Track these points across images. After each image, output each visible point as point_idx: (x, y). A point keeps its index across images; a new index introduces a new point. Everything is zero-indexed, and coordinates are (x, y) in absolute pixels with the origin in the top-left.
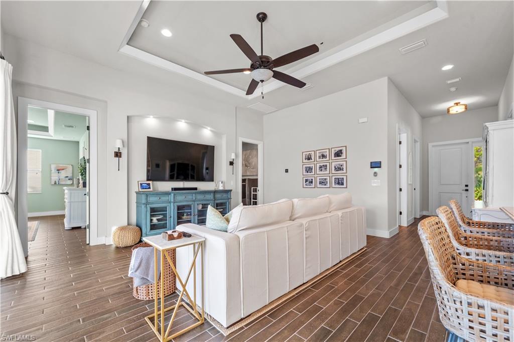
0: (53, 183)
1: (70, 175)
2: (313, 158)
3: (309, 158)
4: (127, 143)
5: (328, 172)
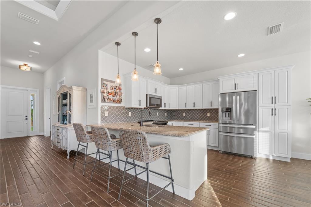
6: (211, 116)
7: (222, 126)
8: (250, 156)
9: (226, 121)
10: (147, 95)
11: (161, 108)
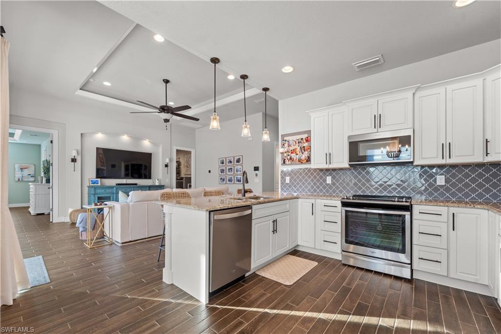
0: (17, 180)
1: (32, 173)
2: (225, 163)
3: (223, 163)
4: (81, 152)
5: (233, 173)
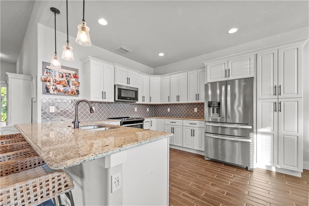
6: (198, 111)
7: (212, 126)
8: (245, 167)
9: (217, 119)
10: (115, 86)
11: (137, 102)
